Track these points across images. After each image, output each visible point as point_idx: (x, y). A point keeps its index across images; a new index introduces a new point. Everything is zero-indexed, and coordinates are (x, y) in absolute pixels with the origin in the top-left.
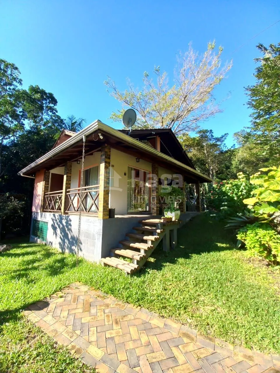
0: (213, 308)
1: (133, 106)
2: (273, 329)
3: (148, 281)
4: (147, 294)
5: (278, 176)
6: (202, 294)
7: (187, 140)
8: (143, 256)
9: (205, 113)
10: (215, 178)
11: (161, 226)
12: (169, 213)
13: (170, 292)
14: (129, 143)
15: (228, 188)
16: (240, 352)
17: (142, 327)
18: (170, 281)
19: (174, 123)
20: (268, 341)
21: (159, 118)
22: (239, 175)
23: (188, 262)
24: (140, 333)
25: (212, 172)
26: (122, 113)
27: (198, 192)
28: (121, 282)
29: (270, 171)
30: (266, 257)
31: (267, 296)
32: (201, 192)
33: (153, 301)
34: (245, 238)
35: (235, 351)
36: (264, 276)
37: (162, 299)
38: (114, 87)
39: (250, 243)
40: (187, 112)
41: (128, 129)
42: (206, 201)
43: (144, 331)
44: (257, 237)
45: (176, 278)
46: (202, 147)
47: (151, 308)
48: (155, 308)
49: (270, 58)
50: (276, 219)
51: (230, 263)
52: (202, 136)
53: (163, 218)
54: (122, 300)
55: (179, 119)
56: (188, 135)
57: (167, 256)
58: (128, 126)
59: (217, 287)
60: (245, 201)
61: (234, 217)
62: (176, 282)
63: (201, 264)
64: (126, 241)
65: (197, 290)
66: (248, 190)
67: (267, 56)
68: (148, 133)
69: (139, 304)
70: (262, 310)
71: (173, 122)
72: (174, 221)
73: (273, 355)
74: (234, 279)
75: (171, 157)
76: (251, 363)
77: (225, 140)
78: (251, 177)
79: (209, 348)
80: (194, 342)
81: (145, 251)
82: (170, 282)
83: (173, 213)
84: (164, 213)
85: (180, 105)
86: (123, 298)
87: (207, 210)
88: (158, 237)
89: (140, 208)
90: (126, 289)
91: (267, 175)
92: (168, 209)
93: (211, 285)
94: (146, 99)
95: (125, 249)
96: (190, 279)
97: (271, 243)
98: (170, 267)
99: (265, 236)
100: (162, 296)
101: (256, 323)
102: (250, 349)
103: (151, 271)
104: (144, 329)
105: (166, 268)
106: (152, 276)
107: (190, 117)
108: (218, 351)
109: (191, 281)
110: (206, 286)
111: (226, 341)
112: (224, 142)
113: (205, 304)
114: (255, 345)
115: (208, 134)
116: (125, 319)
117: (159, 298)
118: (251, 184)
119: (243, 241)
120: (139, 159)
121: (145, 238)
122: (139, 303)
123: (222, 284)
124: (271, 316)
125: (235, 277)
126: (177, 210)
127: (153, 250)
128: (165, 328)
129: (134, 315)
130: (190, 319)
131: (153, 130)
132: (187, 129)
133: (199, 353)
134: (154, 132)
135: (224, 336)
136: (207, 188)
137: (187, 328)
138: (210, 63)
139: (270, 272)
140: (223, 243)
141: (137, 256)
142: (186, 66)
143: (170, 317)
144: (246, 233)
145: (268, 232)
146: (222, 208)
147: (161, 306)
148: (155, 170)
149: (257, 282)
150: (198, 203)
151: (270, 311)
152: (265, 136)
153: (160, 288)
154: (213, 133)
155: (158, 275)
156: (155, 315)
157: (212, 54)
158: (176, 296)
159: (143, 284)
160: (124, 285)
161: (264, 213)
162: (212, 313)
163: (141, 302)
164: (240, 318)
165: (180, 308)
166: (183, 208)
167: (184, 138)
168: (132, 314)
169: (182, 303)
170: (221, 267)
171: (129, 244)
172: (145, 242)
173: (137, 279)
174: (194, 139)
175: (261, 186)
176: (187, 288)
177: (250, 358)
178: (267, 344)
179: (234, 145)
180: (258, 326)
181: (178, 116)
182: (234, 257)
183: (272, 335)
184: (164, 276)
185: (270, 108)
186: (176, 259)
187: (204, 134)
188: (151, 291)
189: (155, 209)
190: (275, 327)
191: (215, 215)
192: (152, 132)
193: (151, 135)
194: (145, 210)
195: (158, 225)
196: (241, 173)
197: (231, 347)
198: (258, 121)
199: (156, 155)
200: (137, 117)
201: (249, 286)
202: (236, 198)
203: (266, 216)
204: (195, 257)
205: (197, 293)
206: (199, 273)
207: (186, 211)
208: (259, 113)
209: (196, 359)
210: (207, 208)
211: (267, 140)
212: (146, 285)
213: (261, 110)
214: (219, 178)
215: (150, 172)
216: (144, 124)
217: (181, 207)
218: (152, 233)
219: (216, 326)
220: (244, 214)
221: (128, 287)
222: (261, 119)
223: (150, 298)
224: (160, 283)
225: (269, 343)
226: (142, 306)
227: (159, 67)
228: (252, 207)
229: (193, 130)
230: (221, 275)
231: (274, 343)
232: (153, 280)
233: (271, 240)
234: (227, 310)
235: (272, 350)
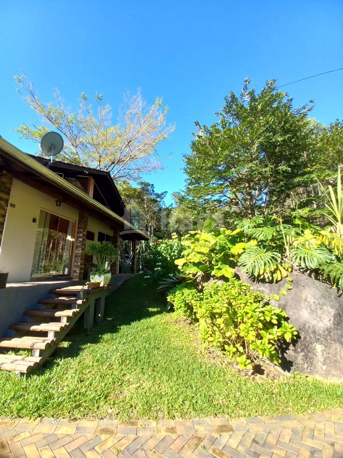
0: (138, 385)
1: (59, 128)
2: (192, 388)
3: (56, 376)
4: (52, 395)
5: (201, 239)
6: (128, 372)
7: (128, 189)
8: (53, 341)
9: (148, 166)
10: (152, 235)
11: (84, 295)
12: (97, 276)
13: (88, 382)
14: (48, 179)
15: (163, 248)
16: (163, 426)
17: (44, 442)
18: (89, 367)
19: (114, 167)
20: (188, 404)
21: (96, 155)
22: (174, 235)
23: (114, 337)
24: (41, 451)
25: (151, 228)
26: (40, 130)
27: (134, 250)
28: (8, 390)
29: (196, 234)
30: (189, 316)
31: (188, 354)
32: (138, 251)
33: (62, 403)
34: (174, 299)
35: (158, 427)
36: (187, 335)
37: (75, 396)
38: (31, 91)
39: (177, 304)
40: (130, 158)
41: (48, 158)
42: (142, 260)
43: (47, 447)
44: (183, 298)
45: (98, 361)
46: (143, 200)
47: (58, 414)
48: (64, 411)
49: (202, 136)
50: (198, 278)
51: (159, 328)
52: (143, 189)
53: (87, 284)
54: (11, 415)
55: (120, 164)
56: (129, 184)
57: (87, 335)
58: (48, 154)
59: (145, 358)
60: (177, 262)
61: (166, 278)
62: (98, 366)
63: (129, 335)
64: (23, 324)
65: (122, 370)
66: (179, 250)
67: (201, 134)
68: (79, 170)
69: (39, 414)
70: (183, 371)
71: (113, 165)
72: (102, 287)
73: (194, 419)
74: (161, 345)
75: (106, 206)
76: (174, 436)
77: (165, 198)
78: (182, 238)
79: (131, 435)
80: (114, 435)
81: (56, 333)
82: (89, 369)
83: (103, 277)
84: (90, 277)
85: (123, 149)
86: (12, 412)
87: (142, 271)
88: (78, 310)
89: (54, 270)
90: (18, 398)
91: (194, 237)
92: (96, 272)
93: (138, 358)
94: (81, 126)
95: (20, 336)
96: (115, 358)
97: (193, 302)
98: (91, 349)
99: (189, 295)
100: (76, 392)
101: (178, 386)
102: (173, 419)
103: (63, 360)
104: (46, 445)
105: (85, 351)
106: (63, 368)
107: (132, 165)
108: (140, 434)
109: (116, 360)
110: (133, 361)
111: (149, 419)
112: (163, 200)
113: (131, 383)
114: (177, 412)
115: (149, 188)
116: (16, 440)
117: (71, 396)
118: (181, 245)
119: (172, 302)
120: (60, 202)
121: (58, 314)
122: (38, 412)
123: (149, 354)
124: (190, 374)
125: (162, 343)
126: (108, 272)
127: (68, 331)
128: (77, 433)
129: (30, 431)
130: (111, 408)
131: (86, 168)
132: (128, 177)
133: (119, 446)
134: (87, 171)
135: (148, 414)
136: (144, 247)
137: (107, 422)
138: (156, 118)
139: (192, 330)
140: (154, 308)
141: (40, 343)
142: (133, 110)
143: (85, 416)
144: (175, 294)
145: (191, 290)
146: (155, 269)
147: (74, 405)
148: (83, 220)
149: (180, 343)
150: (133, 263)
151: (190, 370)
152: (194, 202)
153: (74, 381)
154: (154, 187)
155: (72, 364)
156: (63, 422)
157: (158, 110)
158: (96, 384)
159: (48, 383)
160: (13, 394)
161: (190, 274)
162: (137, 391)
163: (42, 411)
164: (164, 386)
165: (100, 398)
166: (115, 270)
167: (125, 186)
168: (28, 430)
169: (102, 392)
170: (150, 334)
171: (29, 327)
172: (58, 320)
173: (38, 378)
174: (135, 190)
175: (189, 247)
176: (110, 370)
177: (172, 430)
178: (187, 408)
179: (172, 204)
180: (179, 390)
181: (119, 160)
182: (164, 321)
183: (191, 395)
184: (82, 363)
185: (199, 178)
186: (100, 336)
187: (146, 187)
188: (60, 389)
189: (78, 271)
190: (193, 385)
191: (149, 277)
192: (85, 171)
193: (82, 173)
194: (62, 274)
195: (80, 293)
196: (175, 234)
197: (154, 423)
198: (190, 187)
199: (87, 202)
200: (64, 144)
201: (174, 349)
202: (169, 259)
203: (191, 276)
204: (124, 329)
205: (123, 372)
206: (127, 347)
207: (119, 273)
208: (192, 180)
209: (116, 454)
210: (143, 269)
211: (195, 206)
212: (52, 383)
213: (193, 178)
214: (157, 237)
215: (76, 221)
216: (74, 156)
217: (113, 268)
218: (68, 306)
219: (140, 405)
220: (175, 275)
221: (21, 395)
222: (193, 186)
223: (58, 400)
224: (74, 375)
225: (189, 406)
226: (44, 415)
227: (101, 96)
228: (181, 267)
229: (135, 179)
230: (150, 344)
231: (193, 405)
232: (63, 373)
233: (192, 299)
234: (152, 382)
235: (193, 413)
